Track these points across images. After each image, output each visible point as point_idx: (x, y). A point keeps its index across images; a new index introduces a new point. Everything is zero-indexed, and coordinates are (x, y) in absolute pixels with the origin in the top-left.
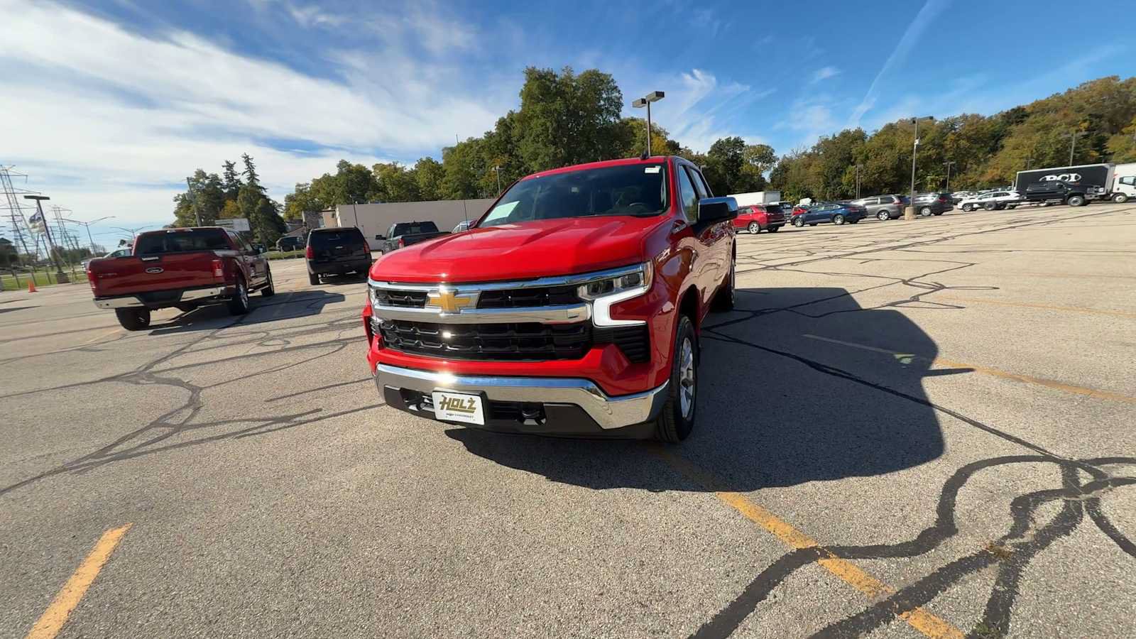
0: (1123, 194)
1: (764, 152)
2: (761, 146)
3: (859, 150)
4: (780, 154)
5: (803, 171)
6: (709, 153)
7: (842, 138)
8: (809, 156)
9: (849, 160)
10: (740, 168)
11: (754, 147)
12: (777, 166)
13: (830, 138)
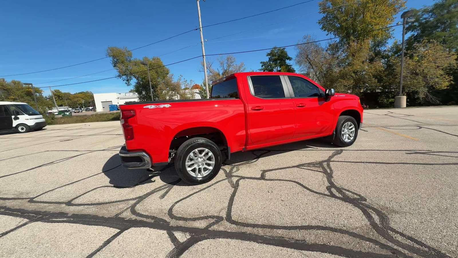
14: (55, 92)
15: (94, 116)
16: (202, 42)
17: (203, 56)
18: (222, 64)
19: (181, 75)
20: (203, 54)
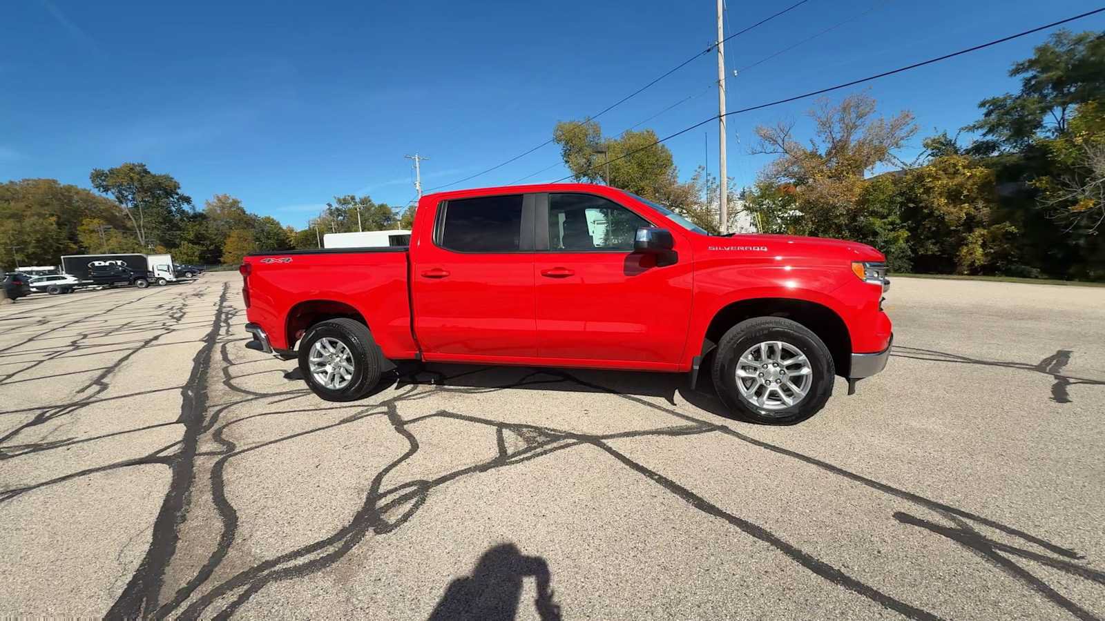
0: (164, 279)
16: (719, 81)
17: (720, 116)
18: (825, 125)
19: (700, 168)
20: (720, 112)
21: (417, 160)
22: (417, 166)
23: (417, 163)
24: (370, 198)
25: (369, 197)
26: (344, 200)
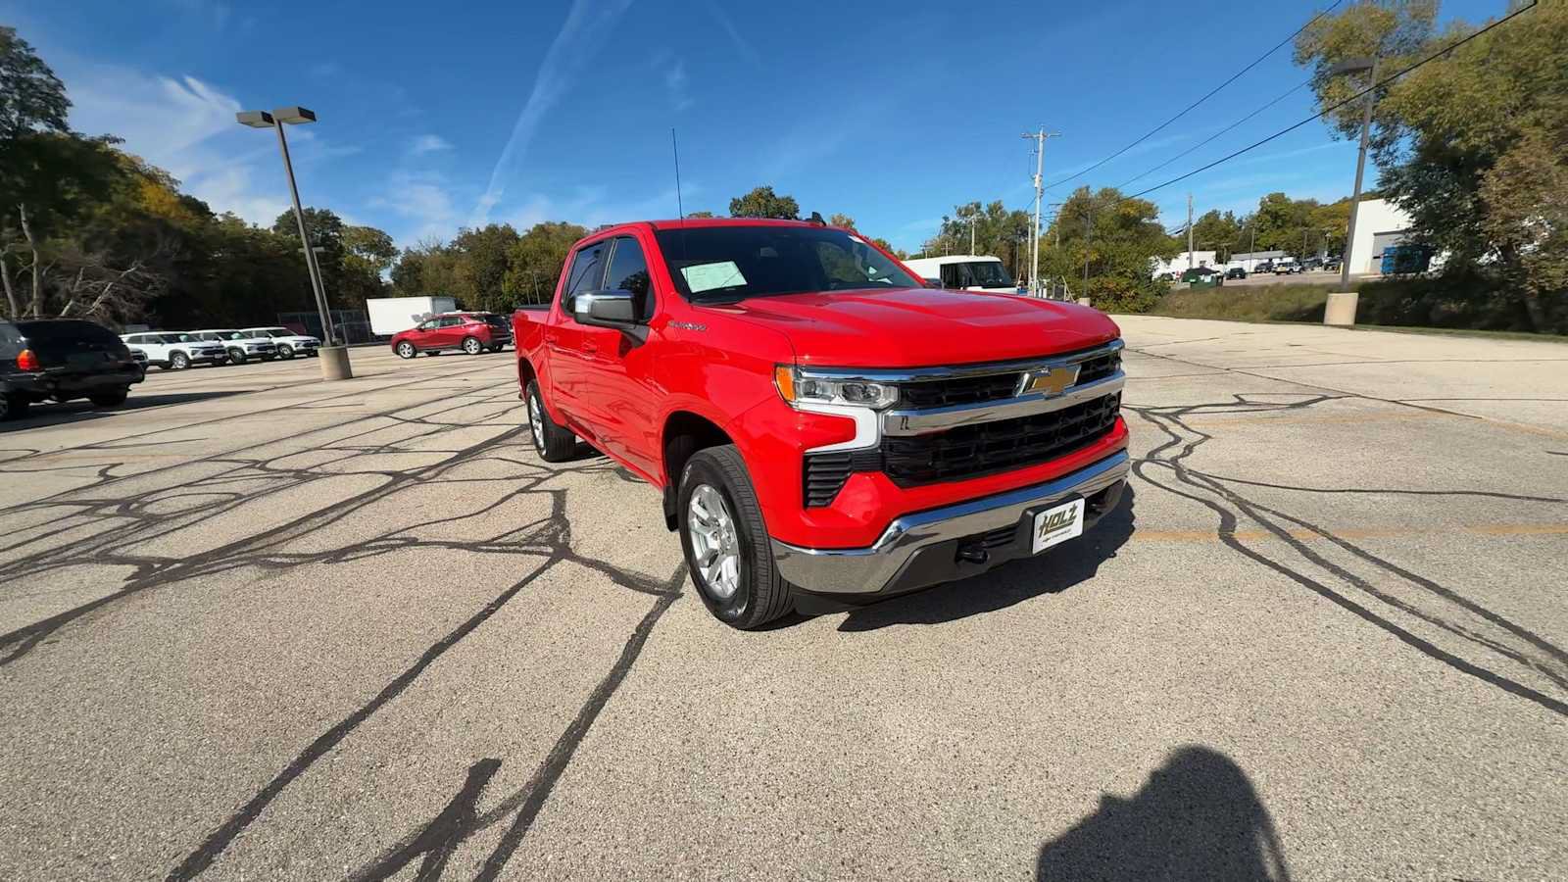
1: (376, 240)
2: (369, 229)
3: (514, 253)
4: (400, 244)
5: (444, 273)
6: (275, 228)
7: (489, 234)
8: (448, 252)
9: (504, 264)
10: (340, 259)
11: (357, 229)
12: (399, 263)
13: (474, 232)
14: (1270, 201)
15: (1267, 291)
21: (1041, 139)
22: (1041, 149)
23: (1041, 145)
24: (1002, 204)
25: (1000, 202)
26: (966, 209)
